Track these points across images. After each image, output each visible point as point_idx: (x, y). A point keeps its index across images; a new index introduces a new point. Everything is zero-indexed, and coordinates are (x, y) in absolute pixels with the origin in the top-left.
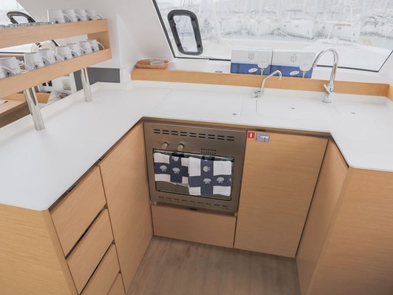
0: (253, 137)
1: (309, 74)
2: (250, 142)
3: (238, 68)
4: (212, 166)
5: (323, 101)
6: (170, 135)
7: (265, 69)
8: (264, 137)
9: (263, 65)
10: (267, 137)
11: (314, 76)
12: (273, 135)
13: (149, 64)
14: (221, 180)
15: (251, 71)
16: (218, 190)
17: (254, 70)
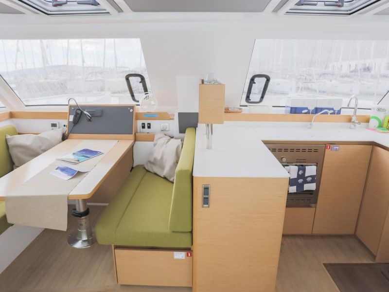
0: (329, 148)
1: (339, 112)
2: (328, 152)
3: (295, 111)
4: (304, 170)
5: (350, 128)
6: (277, 152)
7: (313, 110)
8: (335, 148)
9: (311, 108)
10: (338, 148)
11: (342, 113)
12: (341, 146)
13: (228, 109)
14: (309, 179)
15: (303, 112)
16: (307, 187)
17: (306, 111)
